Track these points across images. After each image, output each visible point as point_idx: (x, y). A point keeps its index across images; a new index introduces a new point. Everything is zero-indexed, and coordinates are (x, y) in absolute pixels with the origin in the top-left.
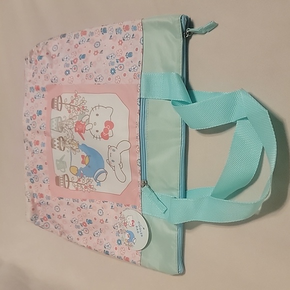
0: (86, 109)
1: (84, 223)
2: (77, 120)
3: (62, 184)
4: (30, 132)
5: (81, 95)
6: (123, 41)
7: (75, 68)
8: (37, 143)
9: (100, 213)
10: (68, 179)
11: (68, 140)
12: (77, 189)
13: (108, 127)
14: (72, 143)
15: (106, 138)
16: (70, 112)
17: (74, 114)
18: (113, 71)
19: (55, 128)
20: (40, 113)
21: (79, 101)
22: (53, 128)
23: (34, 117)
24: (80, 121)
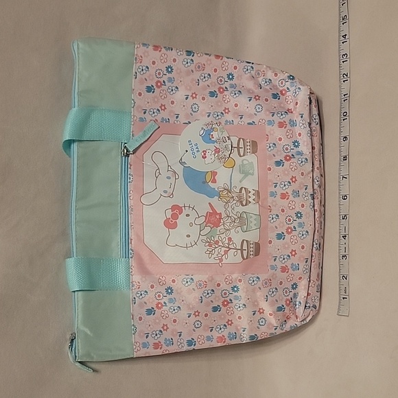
0: (206, 243)
1: (221, 93)
2: (219, 228)
3: (248, 144)
4: (297, 210)
5: (212, 261)
6: (162, 330)
7: (224, 294)
8: (284, 196)
9: (195, 108)
11: (235, 202)
13: (172, 221)
14: (228, 199)
15: (174, 207)
16: (230, 239)
17: (224, 235)
18: (169, 291)
19: (251, 217)
20: (280, 236)
21: (217, 253)
22: (254, 217)
23: (290, 230)
24: (213, 227)
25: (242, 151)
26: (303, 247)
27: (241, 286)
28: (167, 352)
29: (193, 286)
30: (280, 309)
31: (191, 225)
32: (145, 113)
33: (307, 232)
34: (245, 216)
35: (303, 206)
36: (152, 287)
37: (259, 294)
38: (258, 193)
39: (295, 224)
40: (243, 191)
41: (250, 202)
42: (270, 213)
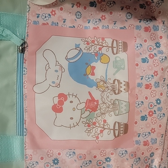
0: (86, 123)
1: (99, 3)
2: (96, 112)
3: (120, 44)
4: (157, 97)
5: (90, 138)
7: (99, 163)
8: (148, 87)
10: (113, 50)
11: (109, 91)
12: (103, 39)
14: (104, 88)
15: (61, 95)
16: (105, 121)
17: (99, 118)
18: (56, 161)
19: (122, 104)
20: (143, 118)
21: (94, 132)
22: (125, 103)
23: (151, 113)
24: (91, 112)
25: (115, 50)
26: (160, 126)
27: (112, 157)
29: (75, 157)
31: (74, 109)
32: (38, 17)
33: (164, 114)
34: (117, 103)
35: (161, 94)
36: (42, 158)
37: (126, 163)
38: (127, 84)
40: (116, 82)
41: (121, 91)
42: (137, 101)
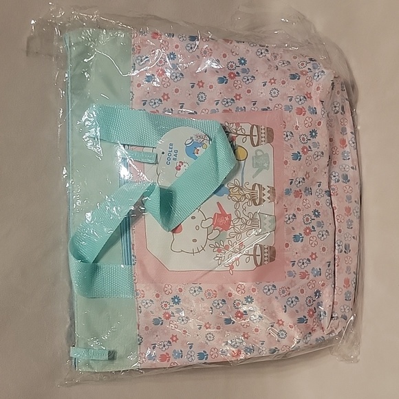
0: (215, 247)
1: (232, 78)
2: (229, 231)
3: (263, 131)
5: (221, 268)
6: (171, 341)
7: (237, 305)
9: (202, 97)
10: (252, 139)
11: (247, 200)
12: (238, 124)
14: (239, 197)
17: (233, 240)
18: (176, 300)
19: (265, 218)
20: (297, 238)
21: (227, 259)
22: (269, 218)
23: (308, 231)
24: (222, 230)
25: (255, 139)
26: (324, 249)
28: (176, 365)
29: (202, 295)
30: (301, 321)
31: (197, 228)
32: (144, 104)
33: (327, 232)
34: (258, 217)
36: (158, 296)
37: (275, 304)
38: (273, 190)
39: (314, 223)
40: (257, 188)
41: (264, 201)
42: (286, 213)
